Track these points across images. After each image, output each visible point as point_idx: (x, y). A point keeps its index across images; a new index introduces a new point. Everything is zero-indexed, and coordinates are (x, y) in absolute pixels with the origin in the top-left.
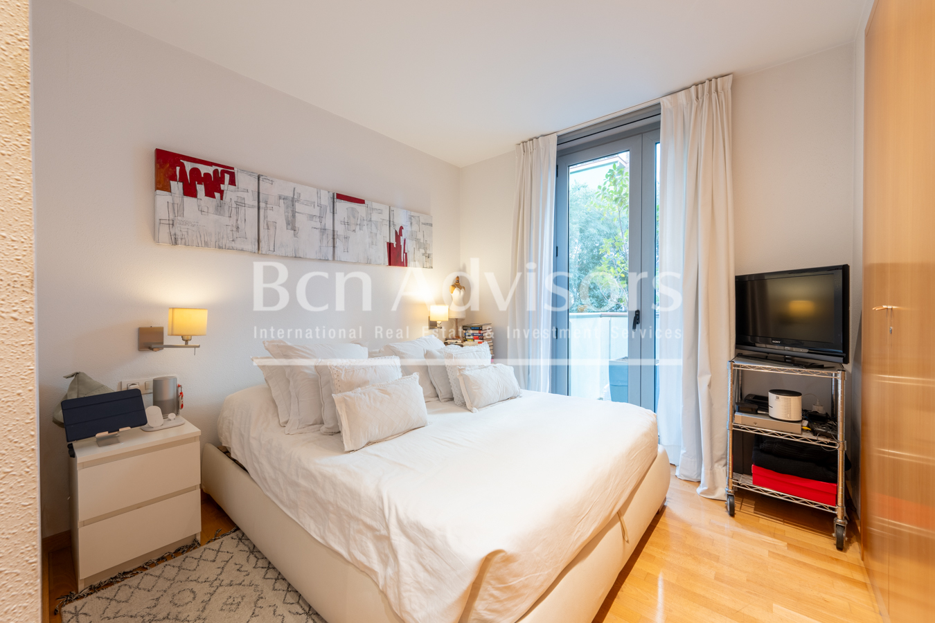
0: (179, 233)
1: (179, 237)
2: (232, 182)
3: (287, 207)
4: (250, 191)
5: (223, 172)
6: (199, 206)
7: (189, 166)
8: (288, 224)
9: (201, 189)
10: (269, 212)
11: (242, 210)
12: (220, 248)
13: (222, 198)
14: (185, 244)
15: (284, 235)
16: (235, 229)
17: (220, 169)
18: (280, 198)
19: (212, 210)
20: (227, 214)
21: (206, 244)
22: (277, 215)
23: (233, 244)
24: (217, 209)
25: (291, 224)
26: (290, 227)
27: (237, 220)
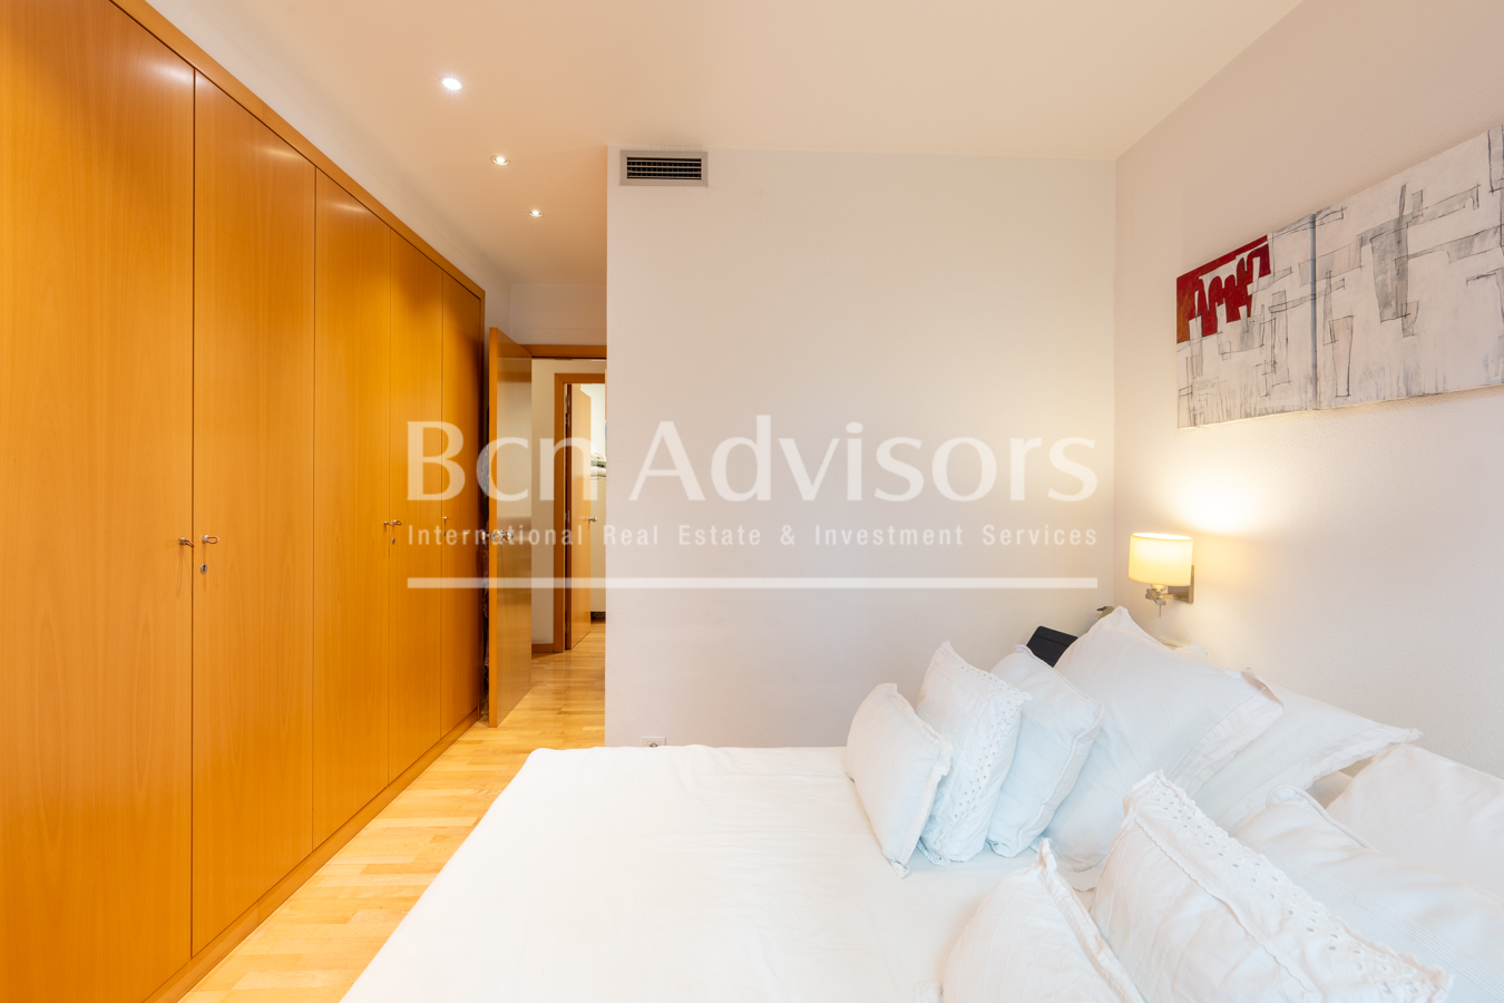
0: (1198, 407)
1: (1198, 412)
2: (1265, 270)
3: (1382, 259)
4: (1296, 269)
5: (1251, 257)
6: (1219, 346)
7: (1207, 279)
8: (1384, 305)
9: (1221, 311)
10: (1336, 295)
11: (1281, 317)
12: (1248, 415)
13: (1249, 315)
14: (1204, 423)
15: (1376, 339)
16: (1269, 369)
17: (1245, 255)
18: (1362, 242)
19: (1235, 346)
20: (1257, 343)
21: (1230, 416)
22: (1357, 296)
23: (1269, 403)
24: (1242, 340)
25: (1397, 305)
26: (1389, 312)
27: (1273, 347)
